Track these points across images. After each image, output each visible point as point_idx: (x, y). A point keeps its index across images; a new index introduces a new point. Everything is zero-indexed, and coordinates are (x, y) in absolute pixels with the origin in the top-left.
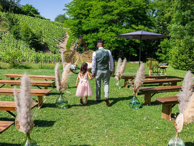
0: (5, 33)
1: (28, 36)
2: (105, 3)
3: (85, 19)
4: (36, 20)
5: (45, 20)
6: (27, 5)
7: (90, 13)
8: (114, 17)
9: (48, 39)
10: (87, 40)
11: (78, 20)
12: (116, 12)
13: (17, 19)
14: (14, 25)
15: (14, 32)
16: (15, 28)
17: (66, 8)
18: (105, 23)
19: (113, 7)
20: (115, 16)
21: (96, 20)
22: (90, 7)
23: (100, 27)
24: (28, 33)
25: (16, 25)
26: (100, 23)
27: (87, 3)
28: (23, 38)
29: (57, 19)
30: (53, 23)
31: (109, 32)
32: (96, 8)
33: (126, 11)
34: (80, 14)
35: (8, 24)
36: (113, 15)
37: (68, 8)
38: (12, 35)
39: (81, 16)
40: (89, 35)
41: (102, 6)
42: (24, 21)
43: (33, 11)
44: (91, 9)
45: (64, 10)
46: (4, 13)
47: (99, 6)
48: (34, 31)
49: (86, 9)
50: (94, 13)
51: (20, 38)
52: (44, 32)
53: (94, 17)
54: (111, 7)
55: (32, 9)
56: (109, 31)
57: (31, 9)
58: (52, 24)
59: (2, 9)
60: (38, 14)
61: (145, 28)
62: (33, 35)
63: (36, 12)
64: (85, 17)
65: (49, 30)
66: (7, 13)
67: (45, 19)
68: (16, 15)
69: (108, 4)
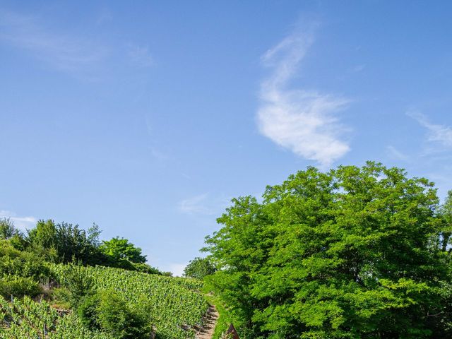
0: (62, 316)
1: (116, 320)
2: (306, 226)
3: (256, 270)
4: (138, 279)
5: (159, 277)
6: (115, 240)
7: (270, 254)
8: (331, 261)
9: (166, 325)
10: (262, 323)
11: (239, 274)
12: (337, 247)
13: (91, 280)
14: (83, 294)
15: (85, 312)
16: (86, 301)
17: (207, 246)
18: (309, 278)
19: (328, 235)
20: (336, 258)
21: (285, 271)
22: (269, 240)
23: (298, 289)
24: (116, 313)
25: (90, 294)
26: (297, 280)
27: (261, 231)
28: (105, 324)
29: (190, 270)
30: (180, 283)
31: (319, 301)
32: (284, 242)
33: (362, 243)
34: (245, 257)
35: (71, 294)
36: (331, 257)
37: (213, 246)
38: (79, 320)
39: (246, 263)
40: (268, 310)
41: (300, 237)
42: (106, 282)
43: (130, 253)
44: (271, 245)
45: (204, 250)
46: (61, 265)
47: (291, 236)
48: (131, 306)
49: (258, 245)
50: (279, 253)
51: (98, 327)
52: (157, 307)
53: (279, 265)
54: (323, 236)
55: (127, 249)
56: (319, 298)
57: (124, 249)
58: (176, 287)
59: (57, 256)
60: (143, 260)
61: (419, 285)
62: (130, 316)
63: (137, 257)
64: (256, 266)
65: (168, 301)
66: (69, 267)
67: (160, 274)
68: (89, 268)
69: (316, 230)
